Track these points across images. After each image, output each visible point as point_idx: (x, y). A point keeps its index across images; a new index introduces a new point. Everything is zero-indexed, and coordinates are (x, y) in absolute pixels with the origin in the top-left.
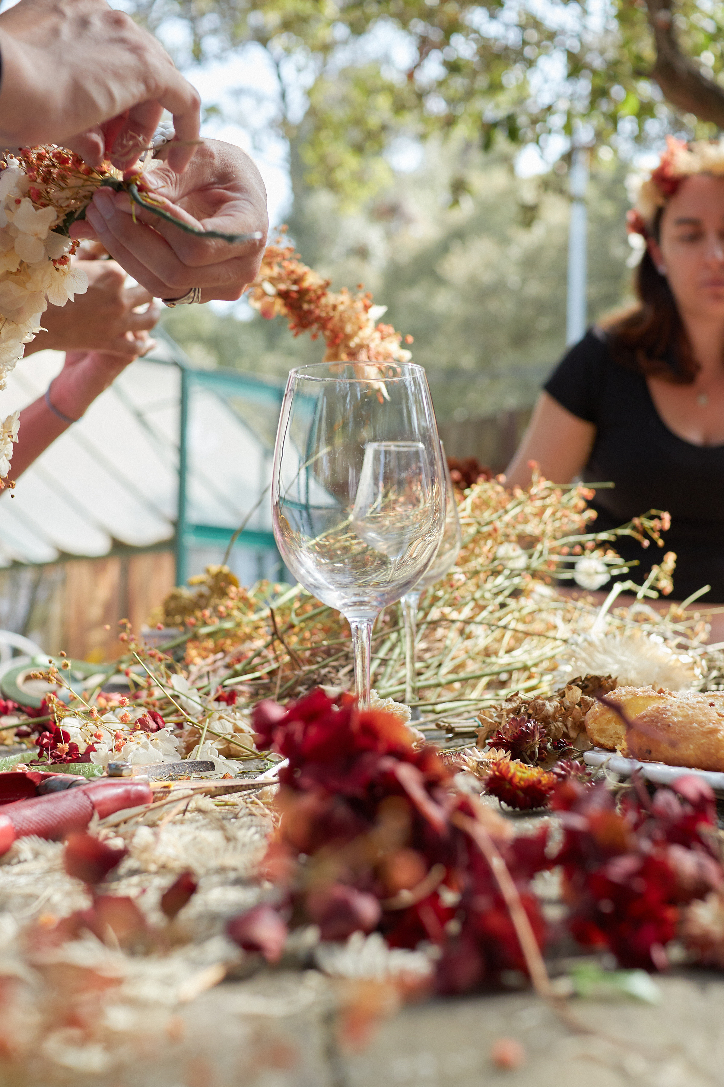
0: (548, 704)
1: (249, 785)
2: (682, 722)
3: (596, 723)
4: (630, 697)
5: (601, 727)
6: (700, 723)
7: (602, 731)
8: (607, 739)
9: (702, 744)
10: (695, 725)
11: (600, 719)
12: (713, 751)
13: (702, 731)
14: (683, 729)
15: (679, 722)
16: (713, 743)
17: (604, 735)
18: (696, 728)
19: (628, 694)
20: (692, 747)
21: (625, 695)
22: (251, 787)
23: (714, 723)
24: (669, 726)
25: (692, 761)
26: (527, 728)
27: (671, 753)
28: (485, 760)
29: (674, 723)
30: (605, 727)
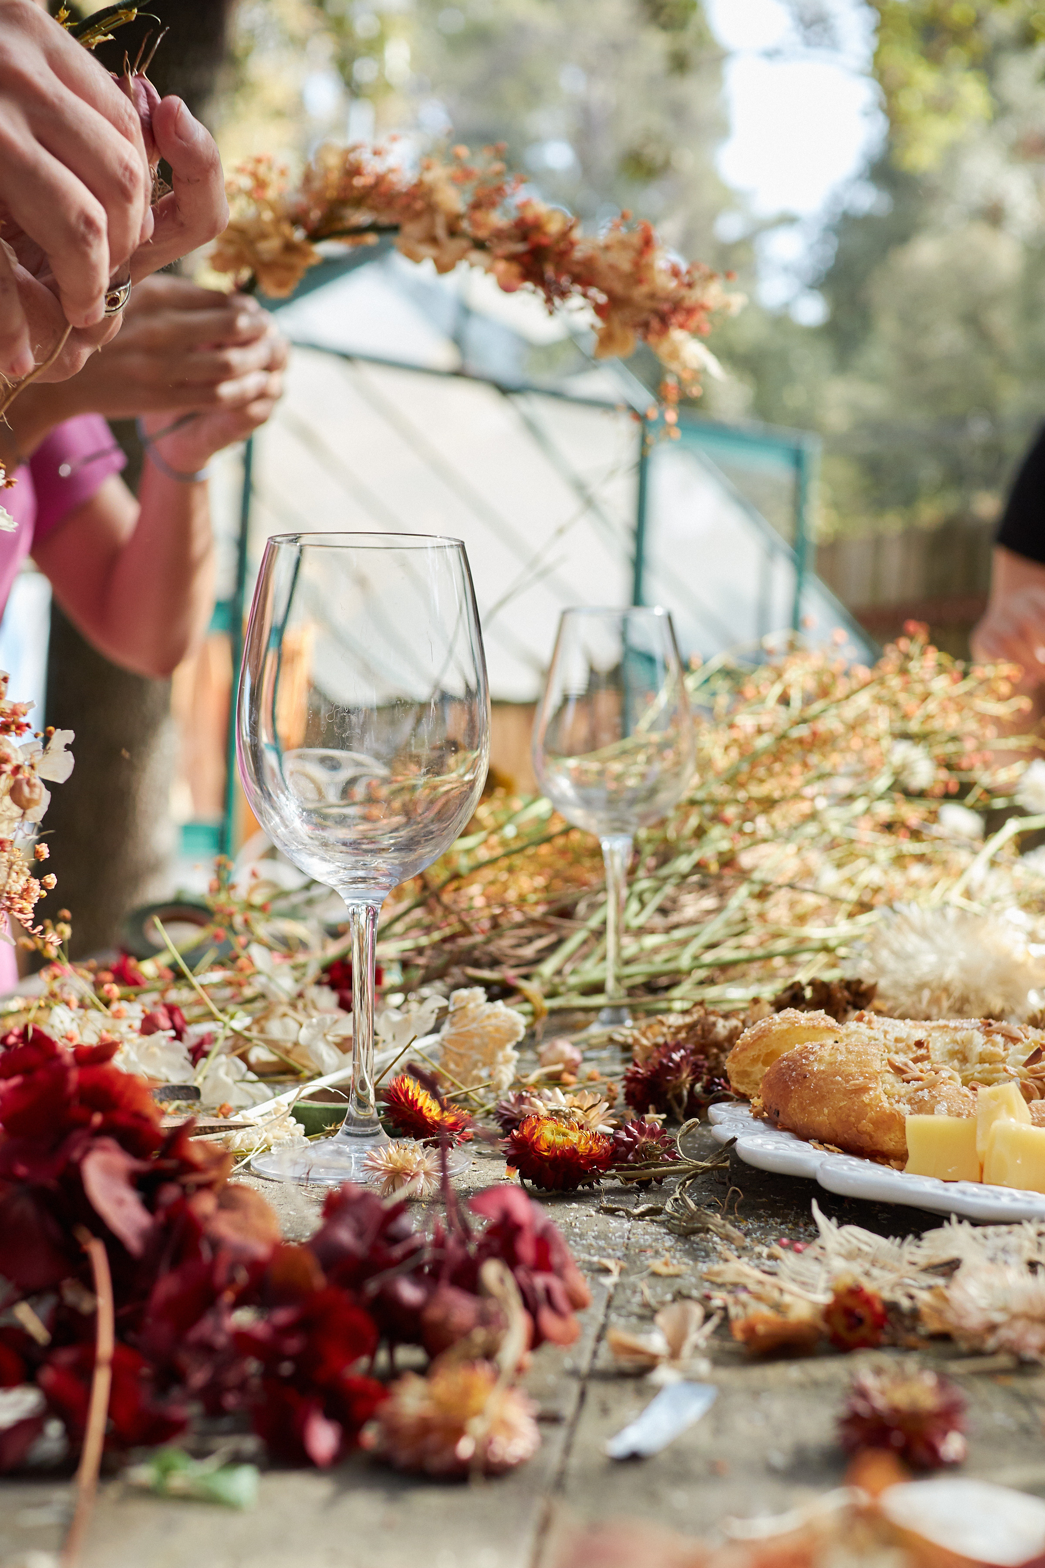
0: (721, 1023)
1: (205, 1127)
2: (823, 1072)
3: (734, 1063)
4: (785, 1026)
5: (741, 1068)
6: (847, 1077)
7: (744, 1074)
8: (750, 1087)
9: (841, 1108)
10: (839, 1078)
11: (740, 1057)
12: (853, 1119)
13: (845, 1088)
14: (821, 1083)
15: (819, 1072)
16: (856, 1108)
17: (746, 1080)
18: (838, 1083)
19: (784, 1022)
20: (826, 1111)
21: (779, 1024)
22: (208, 1131)
23: (866, 1078)
24: (805, 1077)
25: (825, 1132)
26: (671, 1060)
27: (800, 1119)
28: (564, 1109)
29: (812, 1073)
30: (748, 1069)
